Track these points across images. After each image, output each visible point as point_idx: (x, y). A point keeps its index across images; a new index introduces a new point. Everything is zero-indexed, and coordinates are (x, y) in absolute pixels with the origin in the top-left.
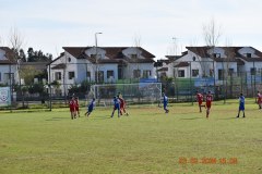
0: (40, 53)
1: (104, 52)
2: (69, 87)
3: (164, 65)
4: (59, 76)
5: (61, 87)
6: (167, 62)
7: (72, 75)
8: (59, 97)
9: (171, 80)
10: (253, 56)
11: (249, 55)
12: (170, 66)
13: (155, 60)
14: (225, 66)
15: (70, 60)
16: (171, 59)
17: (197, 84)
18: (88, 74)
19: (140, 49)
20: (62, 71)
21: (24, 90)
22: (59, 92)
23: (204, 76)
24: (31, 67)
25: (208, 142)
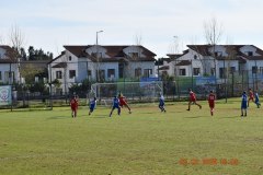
0: (41, 51)
1: (105, 51)
2: (70, 86)
3: (165, 63)
4: (59, 75)
5: (62, 86)
6: (168, 60)
7: (72, 73)
8: (60, 96)
9: (171, 78)
10: (255, 54)
11: (251, 54)
12: (171, 65)
13: (156, 58)
14: (226, 65)
15: (70, 58)
16: (173, 57)
17: (198, 83)
18: (89, 73)
19: (141, 47)
20: (62, 69)
21: (25, 89)
22: (60, 91)
23: (205, 75)
24: (31, 66)
25: (210, 141)
